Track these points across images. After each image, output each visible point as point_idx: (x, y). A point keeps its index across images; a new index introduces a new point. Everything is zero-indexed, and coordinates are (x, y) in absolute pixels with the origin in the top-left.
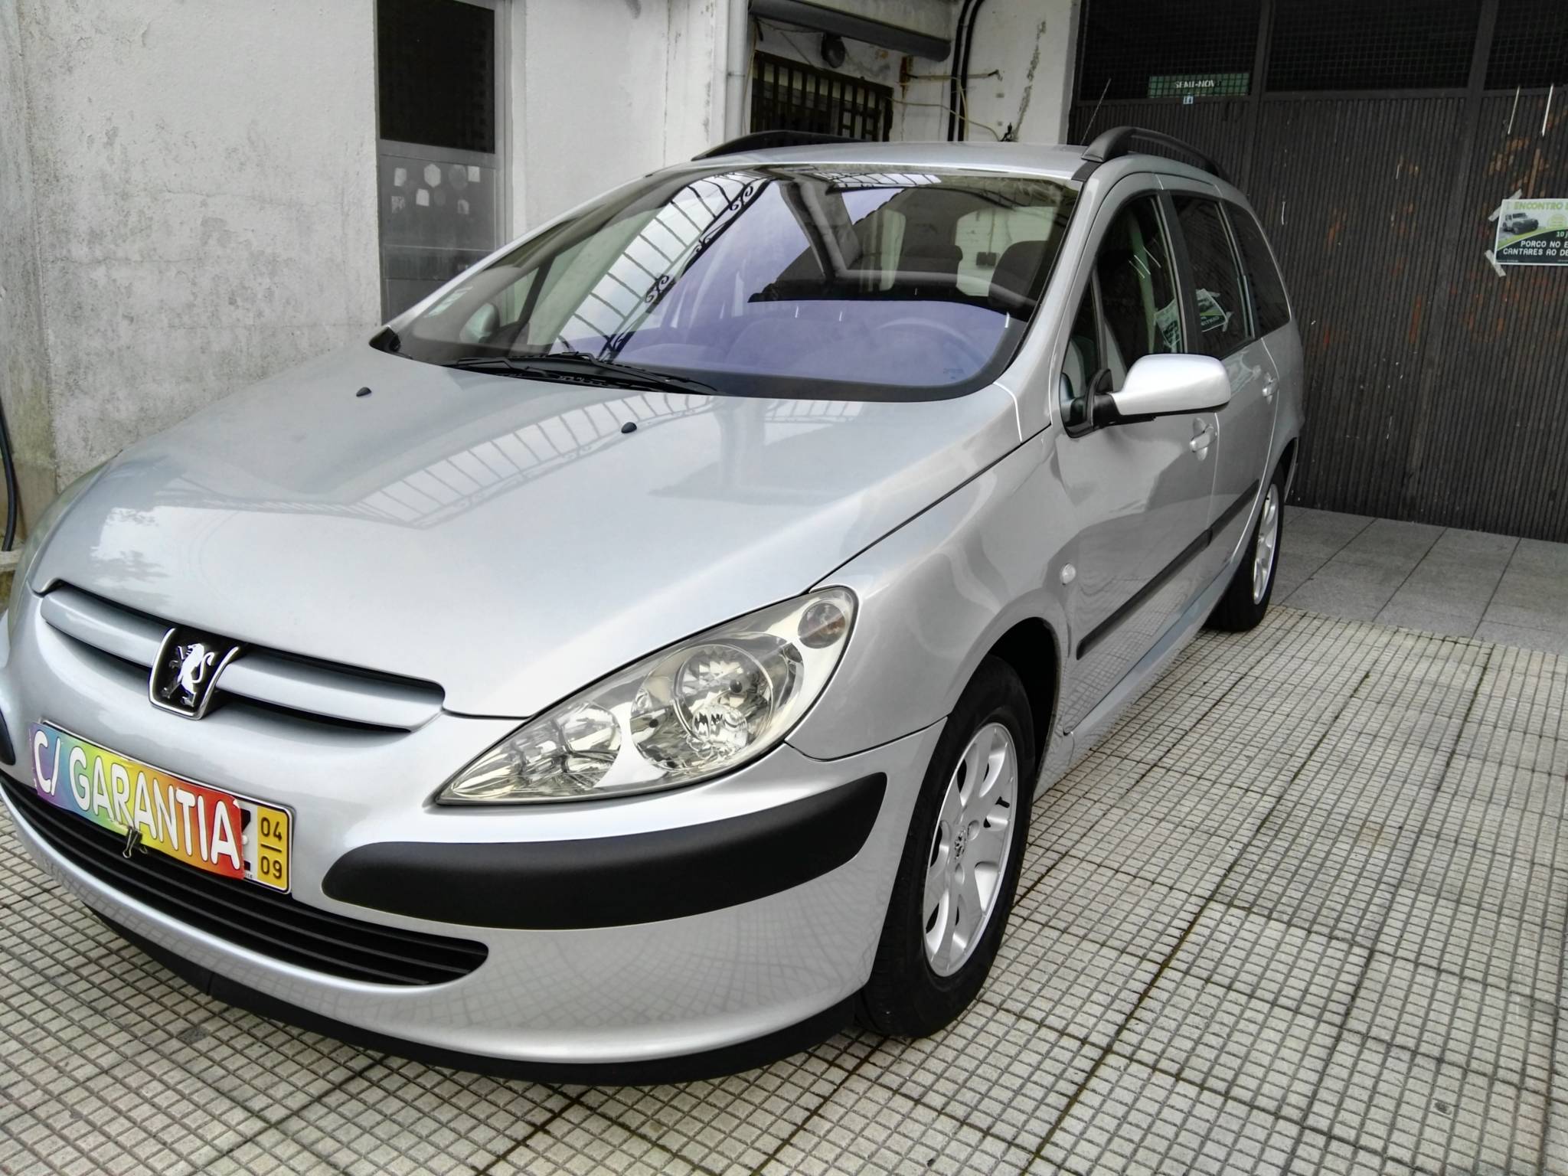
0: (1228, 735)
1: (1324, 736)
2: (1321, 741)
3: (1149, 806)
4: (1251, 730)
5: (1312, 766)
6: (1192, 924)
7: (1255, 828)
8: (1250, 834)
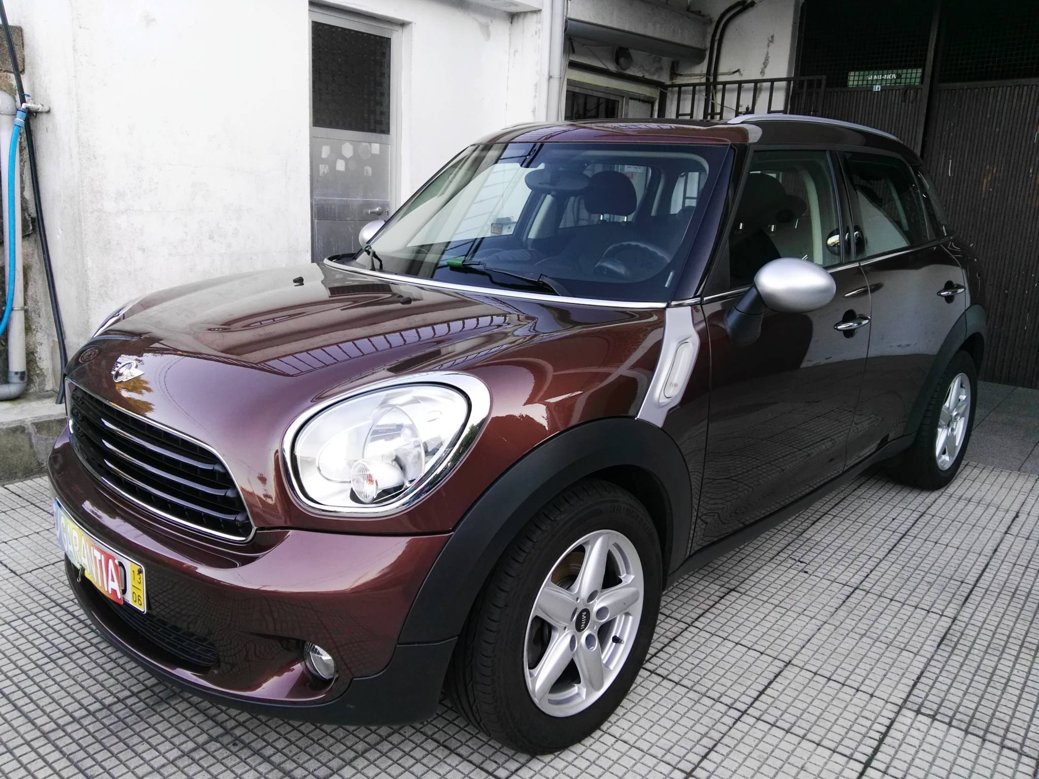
0: (913, 563)
1: (987, 565)
2: (984, 570)
3: (854, 623)
4: (930, 560)
5: (978, 592)
6: (889, 728)
7: (936, 644)
8: (933, 650)
